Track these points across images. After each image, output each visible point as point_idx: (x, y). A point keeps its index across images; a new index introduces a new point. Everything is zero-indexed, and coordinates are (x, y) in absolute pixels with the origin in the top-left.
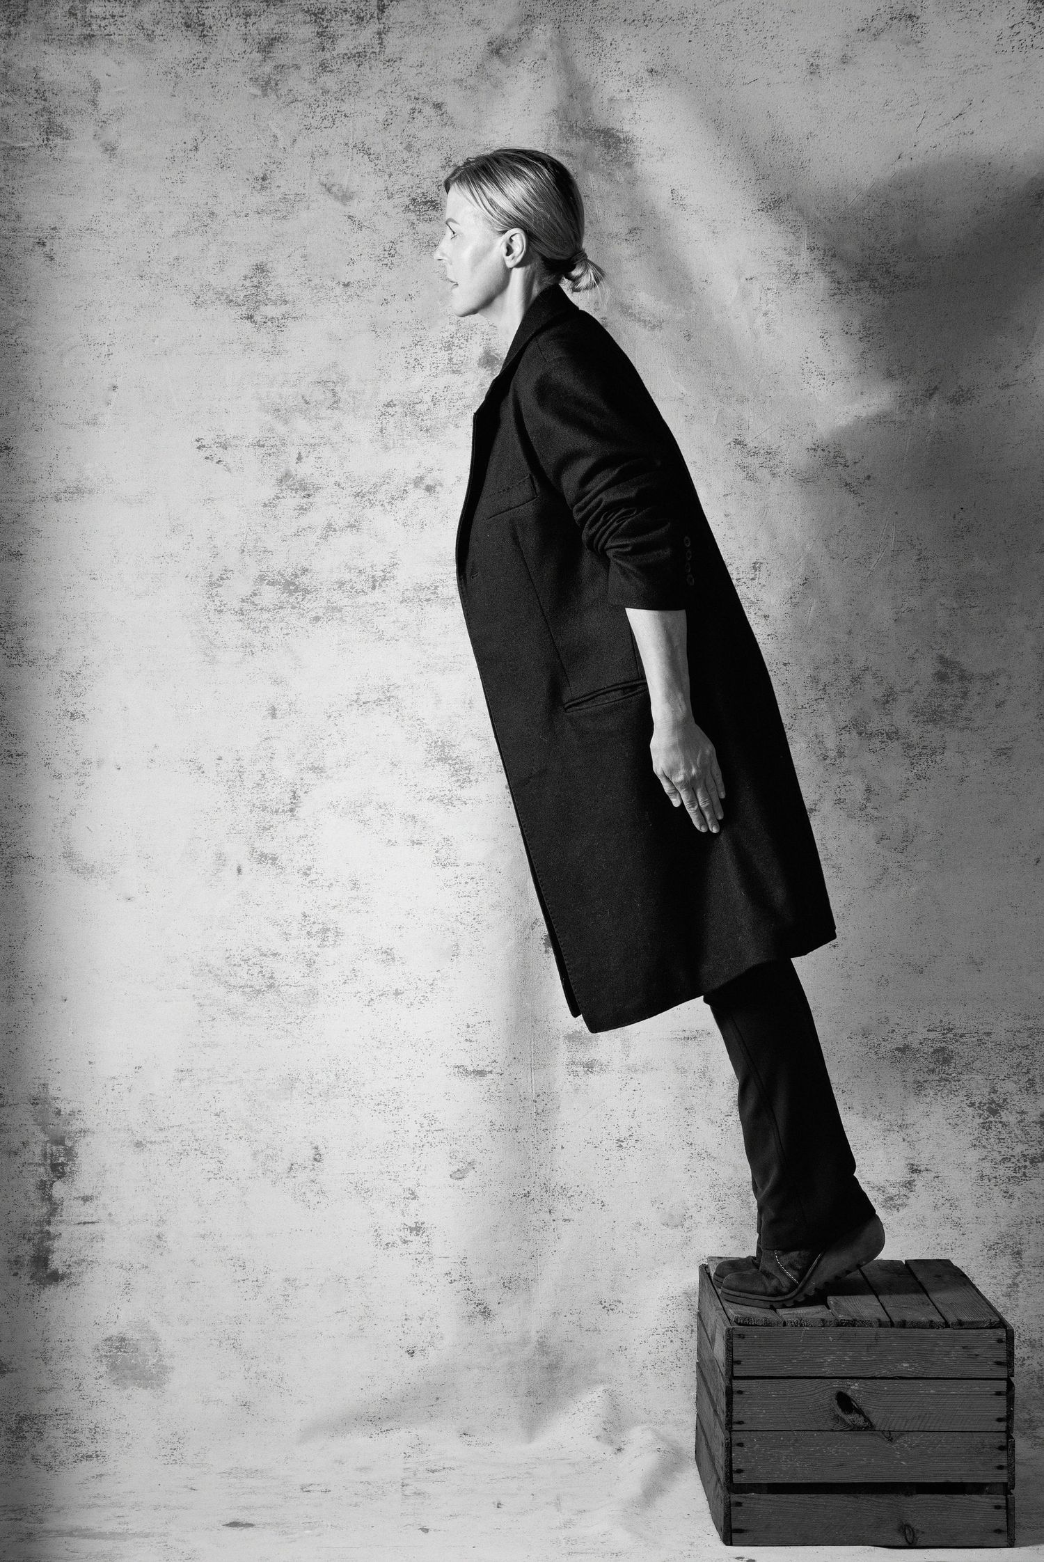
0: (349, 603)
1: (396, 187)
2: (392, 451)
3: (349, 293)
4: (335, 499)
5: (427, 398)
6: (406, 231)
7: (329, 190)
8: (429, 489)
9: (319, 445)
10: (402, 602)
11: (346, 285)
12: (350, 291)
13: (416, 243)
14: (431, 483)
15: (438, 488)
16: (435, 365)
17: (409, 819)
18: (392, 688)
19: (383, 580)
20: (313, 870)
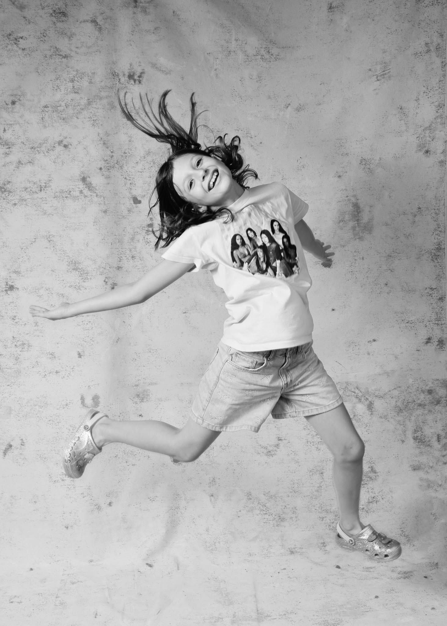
0: (30, 197)
1: (46, 4)
2: (48, 129)
3: (25, 53)
4: (22, 150)
5: (63, 104)
6: (51, 25)
7: (13, 3)
8: (65, 146)
9: (13, 124)
10: (54, 198)
11: (23, 49)
12: (25, 52)
13: (57, 32)
14: (66, 144)
15: (70, 146)
16: (66, 89)
17: (61, 296)
18: (51, 236)
19: (45, 187)
20: (17, 317)
